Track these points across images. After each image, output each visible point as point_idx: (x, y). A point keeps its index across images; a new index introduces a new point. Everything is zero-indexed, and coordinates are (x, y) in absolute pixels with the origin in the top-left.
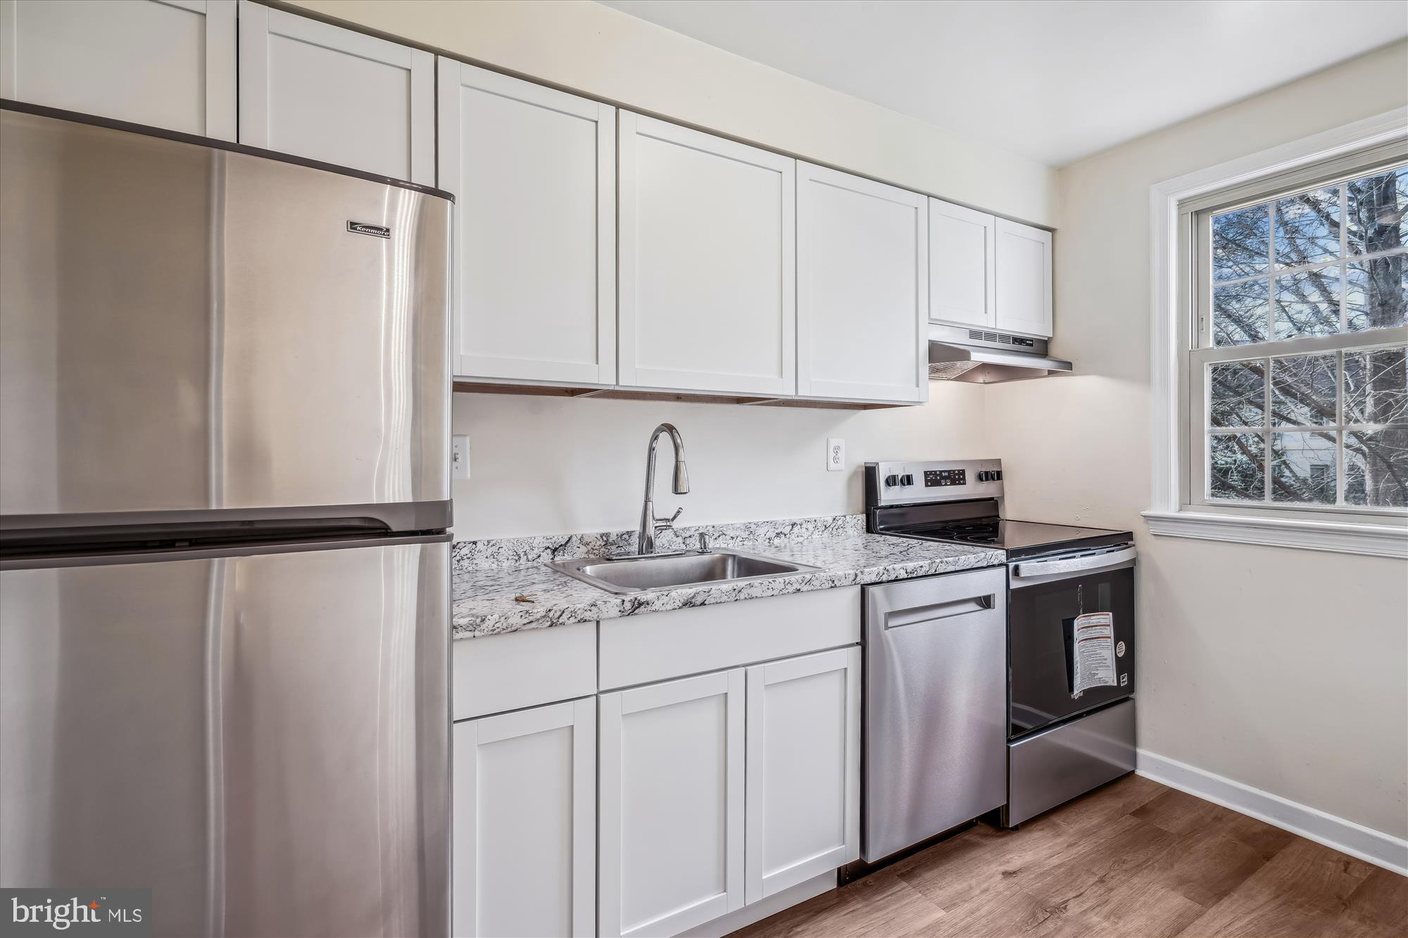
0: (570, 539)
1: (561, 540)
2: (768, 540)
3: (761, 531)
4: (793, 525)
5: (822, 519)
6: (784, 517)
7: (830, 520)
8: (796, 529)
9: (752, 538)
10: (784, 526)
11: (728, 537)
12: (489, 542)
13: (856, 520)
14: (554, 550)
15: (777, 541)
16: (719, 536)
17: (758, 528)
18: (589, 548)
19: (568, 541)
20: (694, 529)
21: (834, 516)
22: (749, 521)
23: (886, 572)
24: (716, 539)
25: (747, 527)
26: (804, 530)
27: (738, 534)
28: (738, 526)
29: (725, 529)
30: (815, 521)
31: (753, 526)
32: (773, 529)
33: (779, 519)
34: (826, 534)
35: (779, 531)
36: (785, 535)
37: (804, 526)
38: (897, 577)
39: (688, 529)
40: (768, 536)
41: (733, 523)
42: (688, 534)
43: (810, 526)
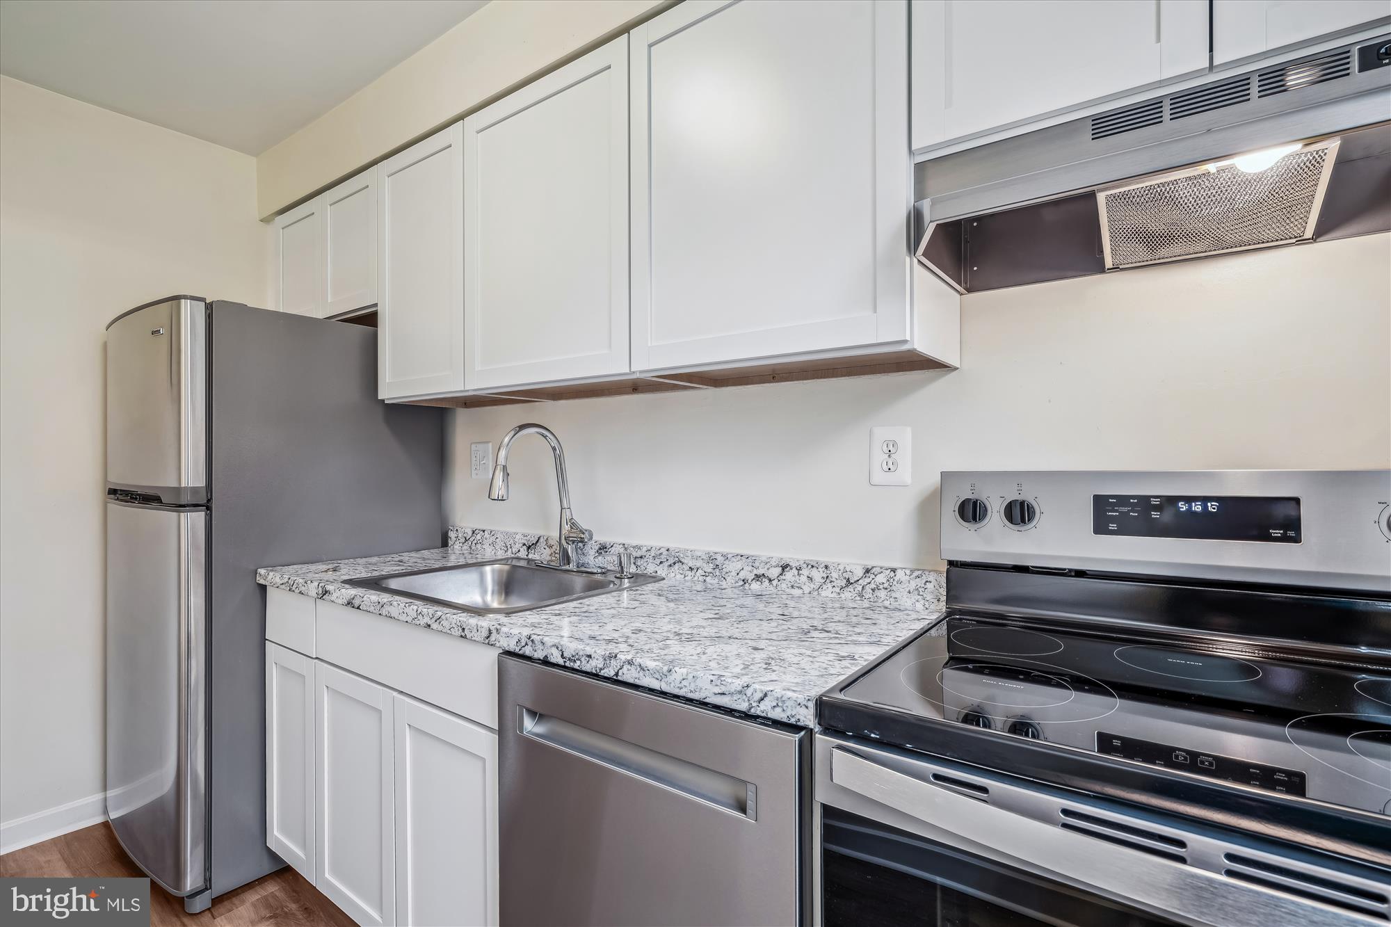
0: (539, 538)
1: (533, 539)
2: (742, 583)
3: (733, 566)
4: (785, 567)
5: (841, 567)
6: (772, 551)
7: (859, 572)
8: (789, 575)
9: (718, 574)
10: (768, 566)
11: (686, 568)
12: (491, 532)
13: (920, 582)
14: (529, 548)
15: (755, 586)
16: (674, 563)
17: (727, 562)
18: (553, 550)
19: (538, 541)
20: (645, 549)
21: (869, 564)
22: (717, 550)
23: (530, 643)
24: (670, 566)
25: (711, 559)
26: (804, 578)
27: (698, 565)
28: (699, 554)
29: (682, 555)
30: (826, 567)
31: (720, 559)
32: (750, 568)
33: (764, 554)
34: (848, 594)
35: (760, 572)
36: (770, 580)
37: (805, 572)
38: (546, 656)
39: (639, 548)
40: (742, 575)
41: (692, 548)
42: (639, 554)
43: (818, 575)
